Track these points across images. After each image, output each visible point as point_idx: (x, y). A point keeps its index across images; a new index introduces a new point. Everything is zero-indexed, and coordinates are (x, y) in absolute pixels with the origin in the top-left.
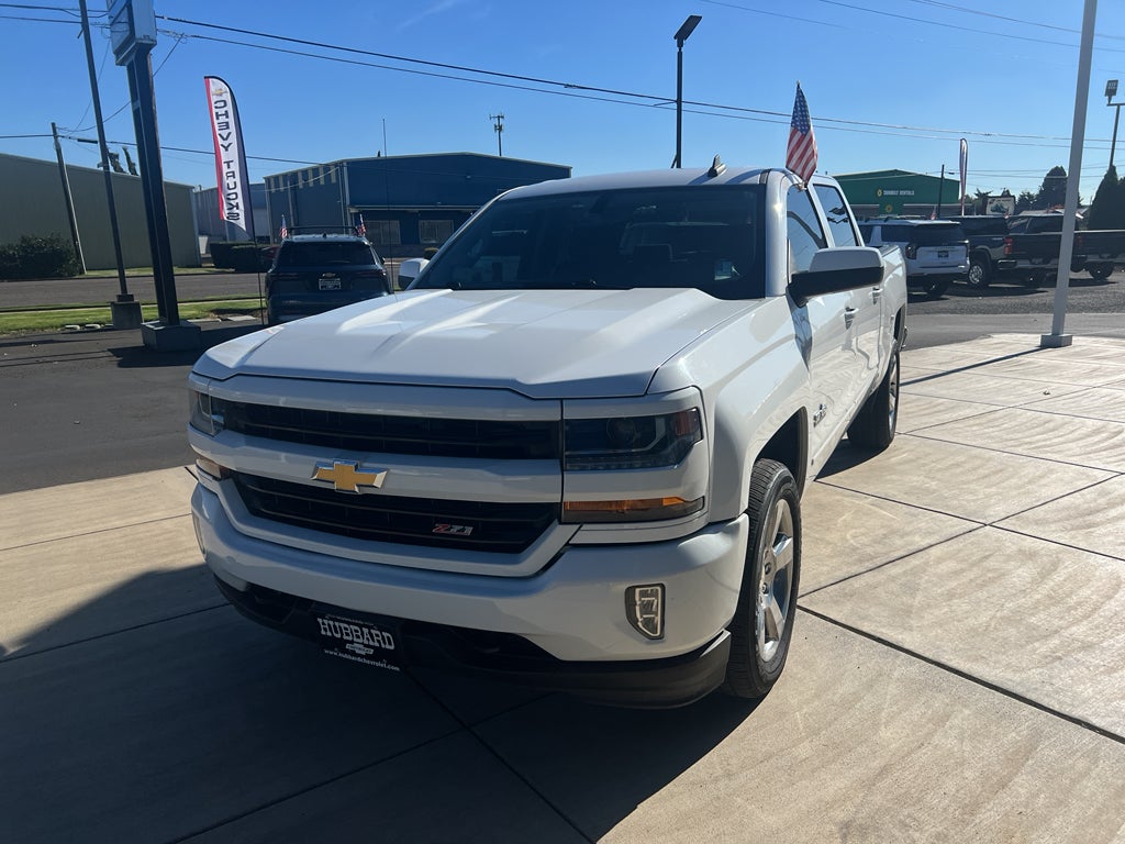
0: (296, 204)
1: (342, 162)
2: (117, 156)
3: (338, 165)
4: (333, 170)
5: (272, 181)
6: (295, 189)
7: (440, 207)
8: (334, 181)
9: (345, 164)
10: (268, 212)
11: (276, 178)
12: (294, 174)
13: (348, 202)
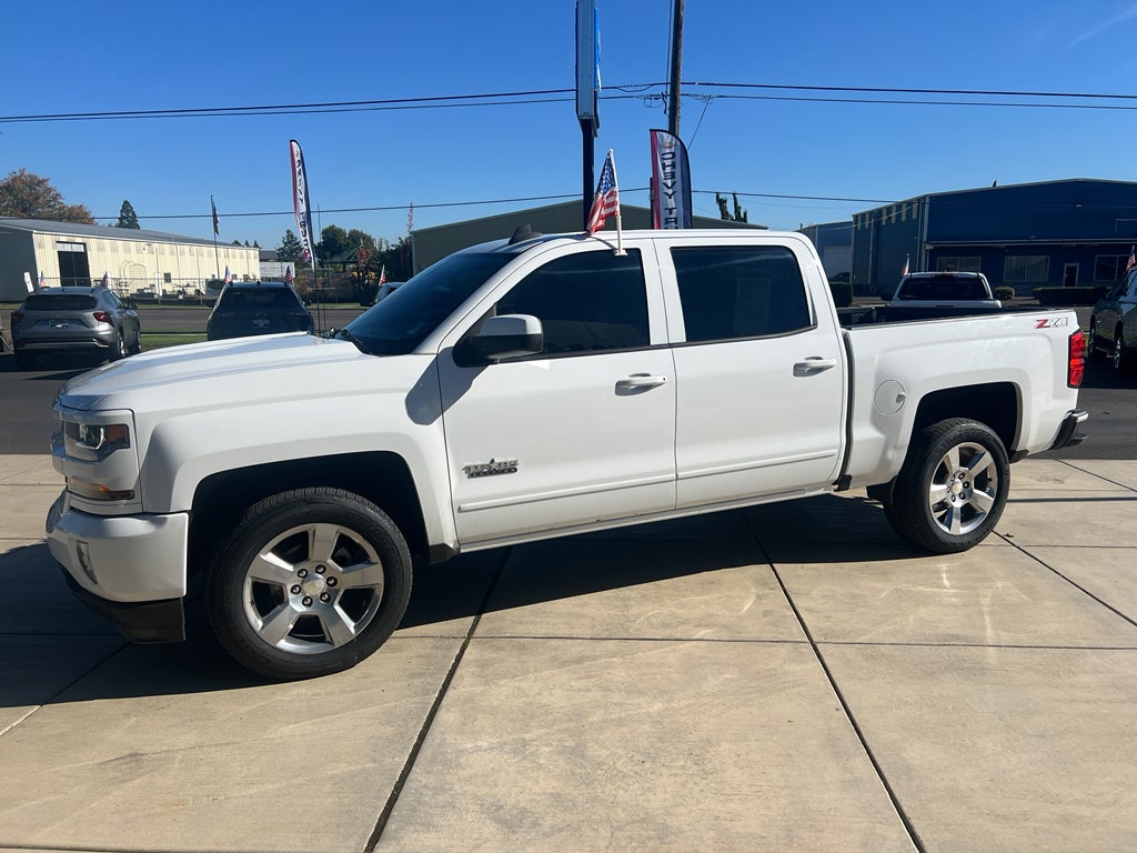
0: (877, 240)
1: (924, 197)
2: (725, 201)
3: (921, 200)
4: (915, 206)
5: (859, 218)
6: (878, 224)
7: (1034, 241)
8: (914, 216)
9: (927, 200)
10: (851, 249)
11: (863, 215)
12: (880, 211)
13: (925, 239)
